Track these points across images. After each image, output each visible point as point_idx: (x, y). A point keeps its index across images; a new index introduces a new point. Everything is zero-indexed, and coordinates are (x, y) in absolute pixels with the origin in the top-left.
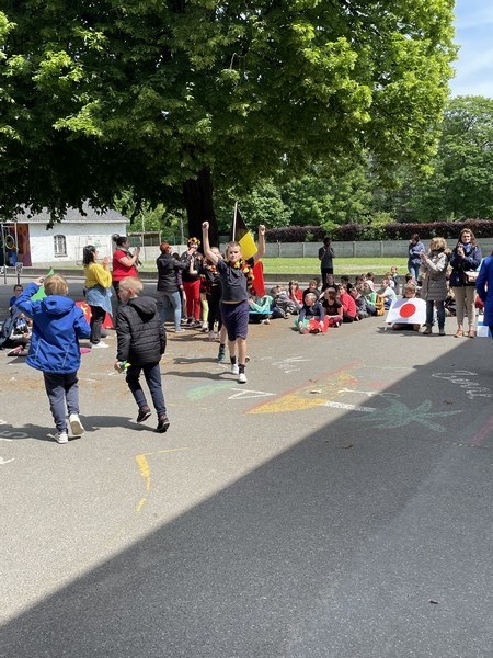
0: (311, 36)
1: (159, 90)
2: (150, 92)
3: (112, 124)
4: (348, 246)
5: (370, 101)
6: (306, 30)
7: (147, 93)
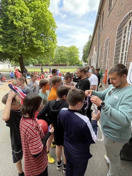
0: (35, 40)
1: (12, 45)
2: (11, 46)
3: (4, 50)
4: (47, 67)
5: (44, 49)
6: (34, 39)
7: (10, 46)
